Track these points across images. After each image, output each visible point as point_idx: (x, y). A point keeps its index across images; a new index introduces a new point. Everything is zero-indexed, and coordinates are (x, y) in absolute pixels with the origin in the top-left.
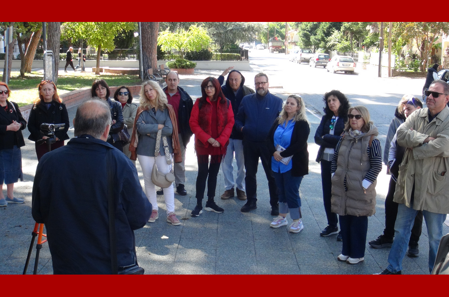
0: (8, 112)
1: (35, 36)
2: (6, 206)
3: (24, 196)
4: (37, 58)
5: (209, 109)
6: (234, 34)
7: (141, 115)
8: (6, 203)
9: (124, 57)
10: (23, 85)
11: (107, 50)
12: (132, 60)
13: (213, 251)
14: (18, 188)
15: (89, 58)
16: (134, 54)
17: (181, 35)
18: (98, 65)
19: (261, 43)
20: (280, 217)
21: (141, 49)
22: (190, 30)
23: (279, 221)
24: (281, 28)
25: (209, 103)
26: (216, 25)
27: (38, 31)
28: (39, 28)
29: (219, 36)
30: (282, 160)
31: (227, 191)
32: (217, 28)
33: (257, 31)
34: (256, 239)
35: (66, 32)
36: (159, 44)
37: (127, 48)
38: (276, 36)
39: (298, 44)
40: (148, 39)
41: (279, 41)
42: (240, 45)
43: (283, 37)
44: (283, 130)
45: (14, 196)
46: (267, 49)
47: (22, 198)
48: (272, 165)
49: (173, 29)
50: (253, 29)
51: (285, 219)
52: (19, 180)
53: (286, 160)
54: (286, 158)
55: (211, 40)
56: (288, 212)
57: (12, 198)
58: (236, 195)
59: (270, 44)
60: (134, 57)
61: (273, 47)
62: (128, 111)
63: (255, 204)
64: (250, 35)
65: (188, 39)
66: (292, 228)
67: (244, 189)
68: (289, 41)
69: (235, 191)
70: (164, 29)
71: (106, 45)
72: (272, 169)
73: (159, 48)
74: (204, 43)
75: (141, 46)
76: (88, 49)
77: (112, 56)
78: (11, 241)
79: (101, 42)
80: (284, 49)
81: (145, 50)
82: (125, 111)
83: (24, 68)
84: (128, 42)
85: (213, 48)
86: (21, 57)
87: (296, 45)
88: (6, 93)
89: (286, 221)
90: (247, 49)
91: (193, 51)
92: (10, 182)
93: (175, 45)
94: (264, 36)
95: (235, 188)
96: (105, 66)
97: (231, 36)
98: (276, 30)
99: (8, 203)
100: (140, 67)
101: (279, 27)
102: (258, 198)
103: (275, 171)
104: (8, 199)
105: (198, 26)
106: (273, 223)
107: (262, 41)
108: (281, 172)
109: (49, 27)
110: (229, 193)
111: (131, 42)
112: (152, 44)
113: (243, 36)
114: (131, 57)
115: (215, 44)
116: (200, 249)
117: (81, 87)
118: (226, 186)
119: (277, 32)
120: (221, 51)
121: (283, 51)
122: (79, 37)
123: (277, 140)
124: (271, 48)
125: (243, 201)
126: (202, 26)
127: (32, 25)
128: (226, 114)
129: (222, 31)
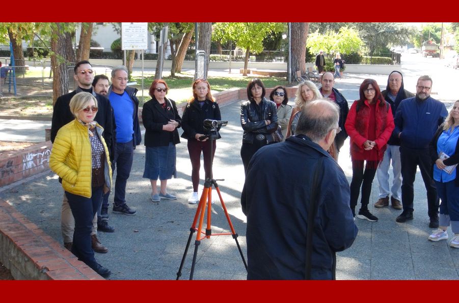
0: (166, 109)
1: (186, 37)
2: (159, 202)
3: (176, 193)
4: (186, 58)
5: (367, 113)
6: (386, 37)
7: (297, 116)
8: (160, 198)
9: (271, 59)
10: (173, 85)
11: (256, 52)
12: (279, 62)
13: (367, 261)
14: (170, 185)
15: (237, 59)
16: (281, 56)
17: (330, 37)
18: (246, 67)
19: (413, 47)
20: (440, 230)
21: (290, 51)
22: (340, 32)
23: (439, 234)
24: (436, 31)
25: (367, 106)
26: (367, 27)
27: (189, 32)
28: (191, 29)
29: (370, 39)
30: (446, 168)
31: (382, 199)
32: (368, 29)
33: (410, 33)
34: (413, 252)
35: (217, 33)
36: (308, 46)
37: (275, 49)
38: (430, 39)
39: (455, 49)
40: (298, 40)
41: (434, 45)
42: (392, 49)
43: (438, 41)
44: (448, 137)
45: (167, 192)
46: (420, 54)
47: (174, 194)
48: (434, 173)
49: (323, 31)
50: (407, 32)
51: (446, 232)
52: (173, 176)
53: (450, 169)
54: (449, 167)
55: (362, 43)
56: (449, 225)
57: (165, 194)
58: (390, 203)
59: (424, 48)
60: (281, 60)
61: (426, 51)
62: (282, 112)
63: (411, 214)
64: (404, 38)
65: (338, 41)
66: (453, 242)
67: (400, 198)
68: (445, 45)
69: (390, 200)
70: (313, 31)
71: (255, 46)
72: (434, 177)
73: (307, 50)
74: (353, 45)
75: (290, 48)
76: (236, 51)
77: (260, 57)
78: (164, 236)
79: (250, 43)
80: (438, 53)
81: (294, 52)
82: (279, 111)
83: (175, 68)
84: (276, 44)
85: (363, 51)
86: (172, 58)
87: (452, 49)
88: (164, 91)
89: (446, 235)
90: (399, 53)
91: (343, 53)
92: (164, 178)
93: (324, 47)
94: (417, 40)
95: (390, 196)
96: (252, 68)
97: (382, 39)
98: (431, 34)
99: (161, 199)
100: (288, 70)
101: (434, 30)
102: (414, 208)
103: (437, 180)
104: (161, 195)
105: (348, 28)
106: (431, 236)
107: (415, 45)
108: (444, 182)
109: (201, 28)
110: (384, 202)
111: (279, 44)
112: (301, 47)
113: (396, 39)
114: (278, 59)
115: (365, 47)
116: (353, 257)
117: (229, 87)
118: (380, 194)
119: (432, 35)
120: (371, 54)
121: (438, 55)
122: (228, 38)
123: (441, 147)
124: (424, 52)
125: (398, 211)
126: (353, 28)
127: (184, 26)
128: (385, 118)
129: (373, 34)
